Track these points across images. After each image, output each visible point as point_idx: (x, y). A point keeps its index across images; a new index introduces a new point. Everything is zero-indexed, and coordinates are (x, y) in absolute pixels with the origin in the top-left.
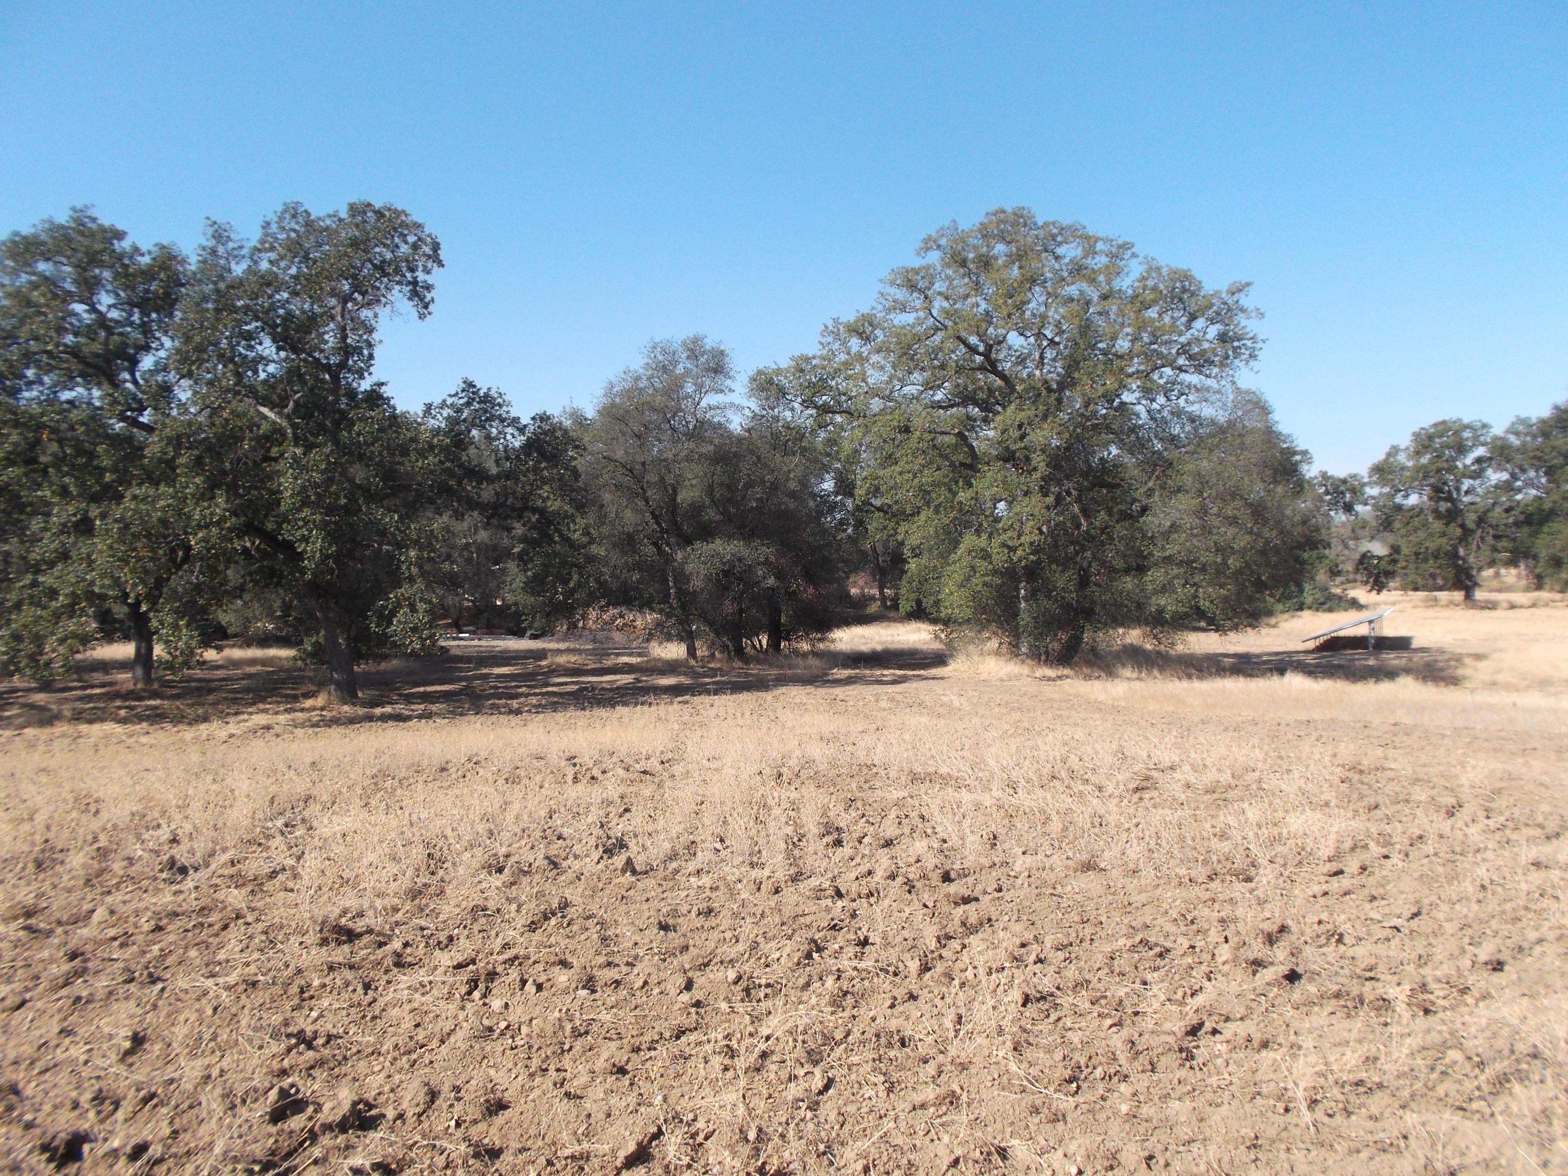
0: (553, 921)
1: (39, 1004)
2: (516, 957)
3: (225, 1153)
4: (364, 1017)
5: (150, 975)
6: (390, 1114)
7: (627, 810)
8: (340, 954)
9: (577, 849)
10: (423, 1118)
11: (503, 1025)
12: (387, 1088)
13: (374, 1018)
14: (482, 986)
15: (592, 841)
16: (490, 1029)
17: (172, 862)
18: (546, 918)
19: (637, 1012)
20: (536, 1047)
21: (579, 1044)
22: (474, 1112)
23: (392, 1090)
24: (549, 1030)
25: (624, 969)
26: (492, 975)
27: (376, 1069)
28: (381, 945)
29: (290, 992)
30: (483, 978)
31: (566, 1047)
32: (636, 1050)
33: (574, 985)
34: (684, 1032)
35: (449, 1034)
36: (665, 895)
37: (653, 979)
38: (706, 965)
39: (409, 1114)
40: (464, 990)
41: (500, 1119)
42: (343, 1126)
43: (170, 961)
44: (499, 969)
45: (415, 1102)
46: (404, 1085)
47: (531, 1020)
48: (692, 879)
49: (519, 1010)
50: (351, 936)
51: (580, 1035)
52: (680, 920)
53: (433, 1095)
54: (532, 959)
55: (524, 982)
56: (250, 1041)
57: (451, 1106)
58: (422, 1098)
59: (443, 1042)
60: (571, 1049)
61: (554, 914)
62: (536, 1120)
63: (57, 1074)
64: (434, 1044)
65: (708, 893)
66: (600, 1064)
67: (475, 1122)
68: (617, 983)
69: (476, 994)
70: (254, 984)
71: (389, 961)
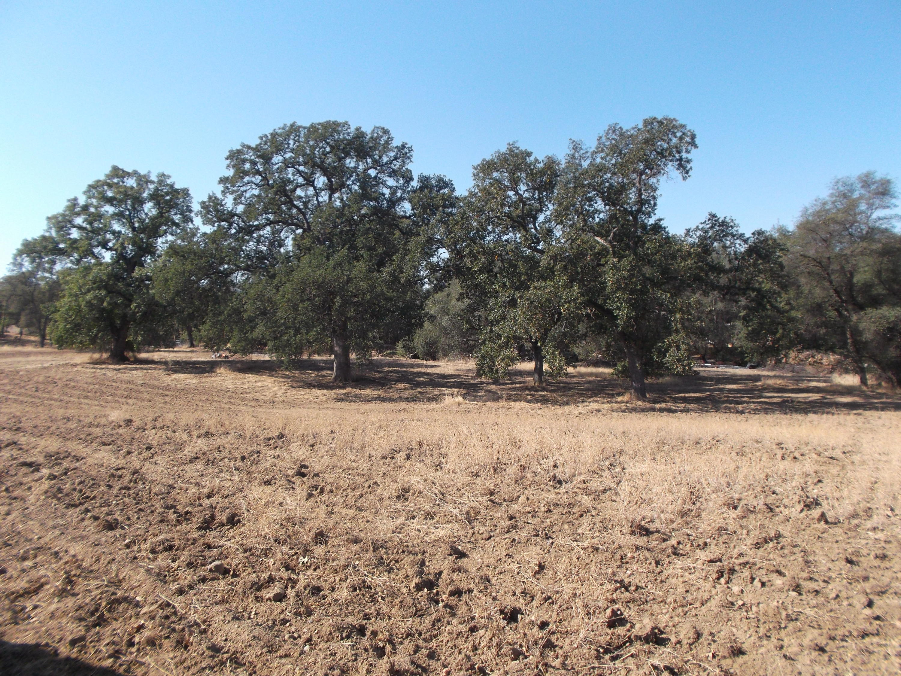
0: (771, 545)
1: (497, 539)
2: (747, 563)
3: (585, 638)
4: (656, 580)
5: (546, 534)
6: (673, 639)
7: (820, 481)
8: (642, 541)
9: (786, 501)
10: (693, 647)
11: (740, 603)
12: (671, 624)
13: (662, 582)
14: (726, 576)
15: (796, 498)
16: (732, 604)
17: (555, 477)
18: (766, 542)
19: (832, 614)
20: (762, 621)
21: (791, 626)
22: (723, 652)
23: (674, 626)
24: (771, 613)
25: (822, 584)
26: (732, 571)
27: (664, 611)
28: (664, 540)
29: (616, 557)
30: (726, 571)
31: (783, 625)
32: (833, 638)
33: (786, 588)
34: (867, 635)
35: (706, 601)
36: (850, 540)
37: (843, 594)
38: (883, 593)
39: (685, 642)
40: (715, 576)
41: (740, 660)
42: (647, 639)
43: (555, 528)
44: (737, 568)
45: (687, 636)
46: (681, 625)
47: (759, 604)
48: (870, 533)
49: (750, 596)
50: (647, 532)
51: (792, 620)
52: (862, 559)
53: (698, 635)
54: (758, 566)
55: (753, 579)
56: (596, 580)
57: (709, 644)
58: (691, 634)
59: (703, 604)
60: (786, 627)
61: (771, 540)
62: (764, 666)
63: (505, 576)
64: (698, 604)
65: (883, 544)
66: (806, 642)
67: (724, 657)
68: (817, 592)
69: (722, 580)
70: (597, 549)
71: (670, 551)
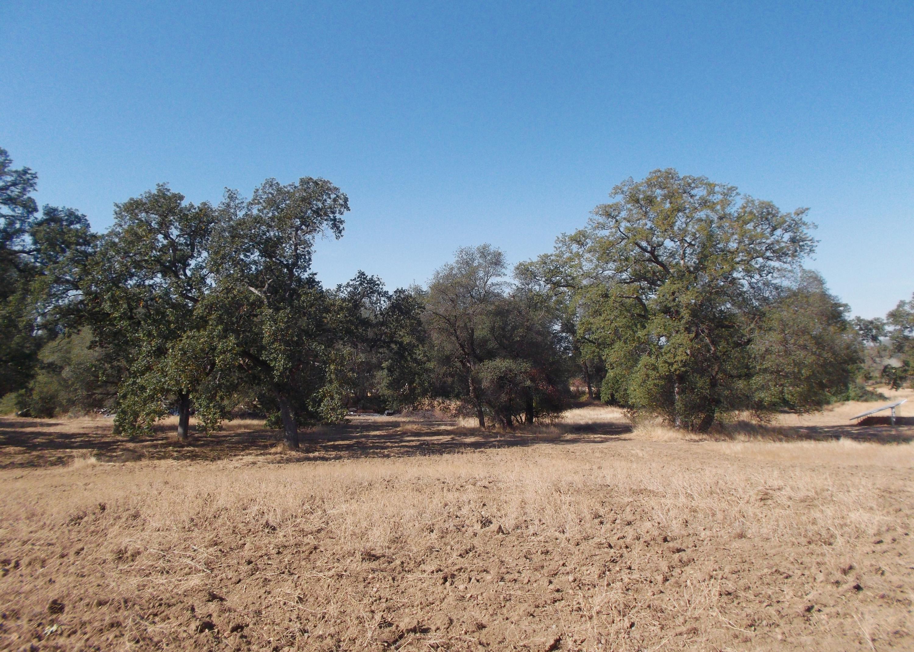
0: (471, 554)
1: (248, 581)
2: (462, 568)
3: (372, 637)
4: (398, 592)
5: (289, 571)
6: (433, 628)
7: (484, 505)
8: (374, 565)
9: (467, 522)
10: (449, 630)
11: (469, 595)
12: (426, 618)
13: (402, 592)
14: (449, 580)
15: (475, 520)
16: (463, 597)
17: (267, 525)
18: (467, 553)
19: (529, 593)
20: (489, 604)
21: (508, 604)
22: (472, 628)
23: (428, 620)
24: (493, 598)
25: (517, 574)
26: (453, 576)
27: (414, 612)
28: (389, 563)
29: (359, 580)
30: (449, 576)
31: (503, 605)
32: (537, 607)
33: (496, 580)
34: (556, 601)
35: (444, 599)
36: (522, 544)
37: (532, 579)
38: (556, 574)
39: (442, 628)
40: (441, 581)
41: (484, 631)
42: (414, 630)
43: (294, 566)
44: (456, 573)
45: (443, 623)
46: (433, 617)
47: (482, 594)
48: (533, 538)
49: (472, 590)
50: (376, 558)
51: (508, 600)
52: (533, 556)
53: (451, 621)
54: (469, 570)
55: (470, 579)
56: (354, 598)
57: (461, 625)
58: (447, 621)
59: (441, 602)
60: (505, 606)
61: (470, 551)
62: (501, 632)
63: (273, 608)
64: (438, 603)
65: (543, 544)
66: (521, 612)
67: (474, 632)
68: (515, 580)
69: (448, 584)
70: (342, 576)
71: (399, 569)
